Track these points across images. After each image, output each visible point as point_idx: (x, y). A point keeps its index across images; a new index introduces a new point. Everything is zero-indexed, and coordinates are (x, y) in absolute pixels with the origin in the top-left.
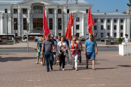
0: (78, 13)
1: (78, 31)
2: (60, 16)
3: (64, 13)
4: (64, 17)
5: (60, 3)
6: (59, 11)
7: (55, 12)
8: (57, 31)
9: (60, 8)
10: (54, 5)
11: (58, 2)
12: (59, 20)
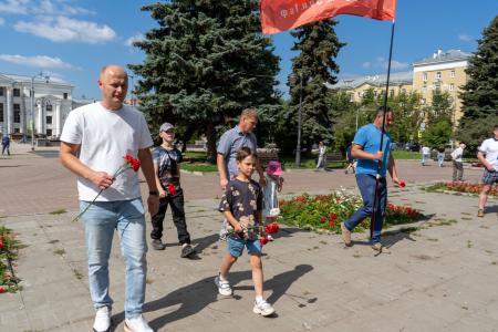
0: (50, 97)
1: (49, 127)
2: (18, 100)
3: (24, 96)
4: (24, 103)
5: (19, 79)
6: (16, 93)
7: (9, 93)
8: (12, 125)
9: (18, 87)
10: (7, 82)
11: (14, 77)
12: (16, 107)
